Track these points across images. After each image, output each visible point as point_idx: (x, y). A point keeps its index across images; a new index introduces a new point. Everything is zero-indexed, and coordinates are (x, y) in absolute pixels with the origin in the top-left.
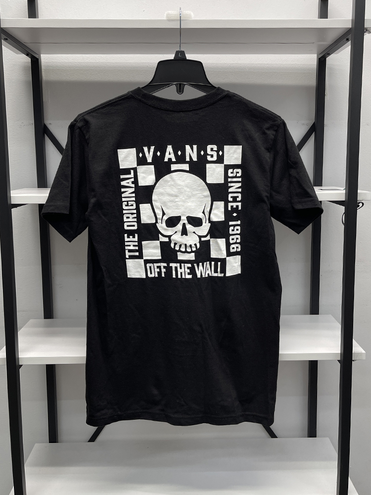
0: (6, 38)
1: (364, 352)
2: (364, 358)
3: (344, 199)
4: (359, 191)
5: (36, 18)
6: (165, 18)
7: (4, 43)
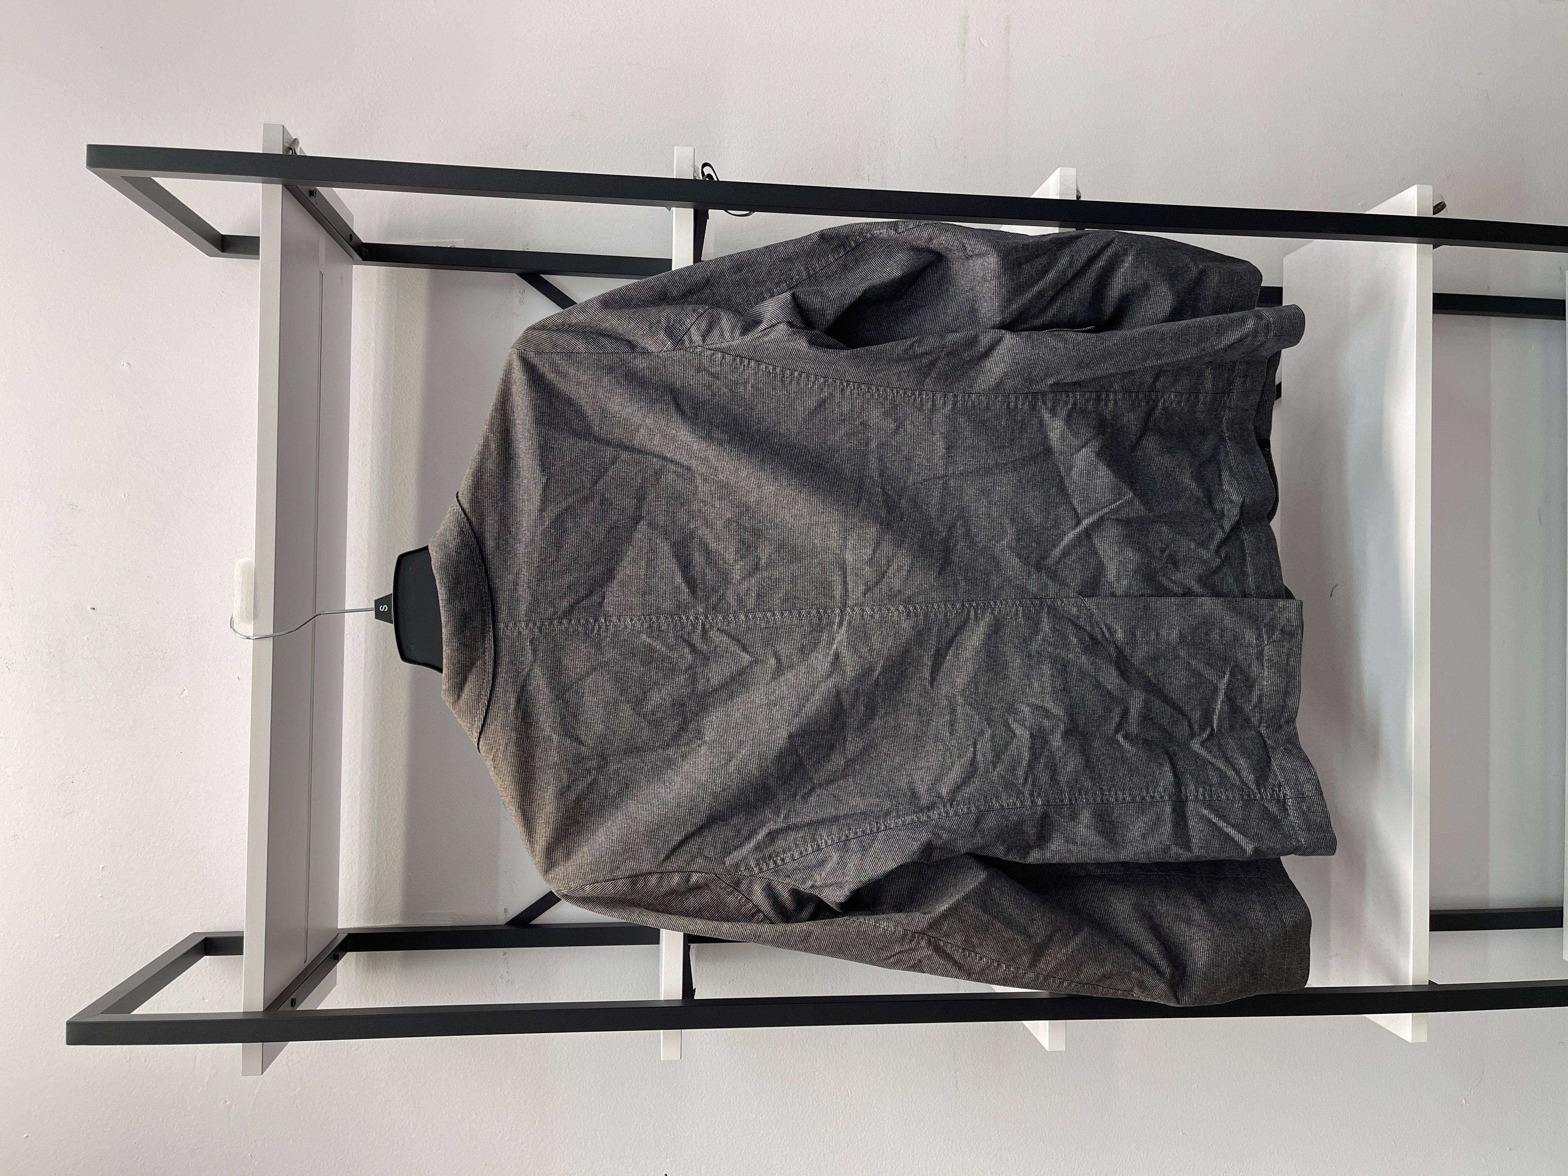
1: (1058, 172)
2: (1073, 171)
3: (691, 212)
4: (672, 176)
7: (304, 1006)
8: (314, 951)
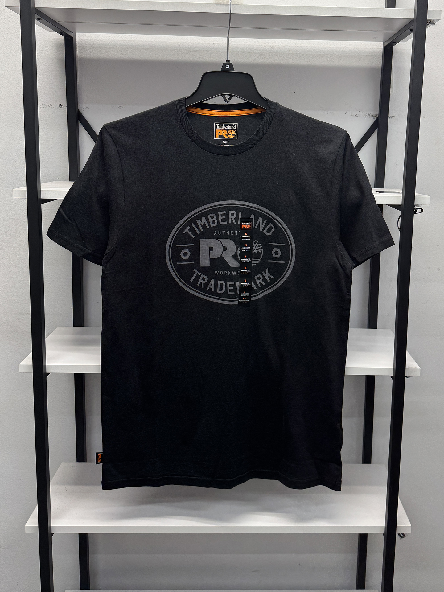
3: (400, 204)
4: (416, 195)
6: (213, 2)
7: (37, 22)
8: (64, 24)
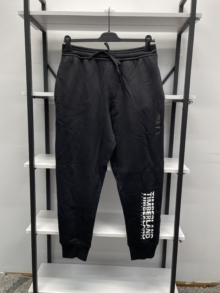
0: (32, 20)
1: (189, 170)
2: (189, 172)
3: (183, 99)
5: (45, 10)
6: (103, 11)
7: (31, 23)
8: (42, 25)
